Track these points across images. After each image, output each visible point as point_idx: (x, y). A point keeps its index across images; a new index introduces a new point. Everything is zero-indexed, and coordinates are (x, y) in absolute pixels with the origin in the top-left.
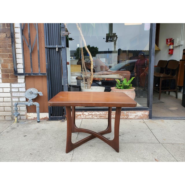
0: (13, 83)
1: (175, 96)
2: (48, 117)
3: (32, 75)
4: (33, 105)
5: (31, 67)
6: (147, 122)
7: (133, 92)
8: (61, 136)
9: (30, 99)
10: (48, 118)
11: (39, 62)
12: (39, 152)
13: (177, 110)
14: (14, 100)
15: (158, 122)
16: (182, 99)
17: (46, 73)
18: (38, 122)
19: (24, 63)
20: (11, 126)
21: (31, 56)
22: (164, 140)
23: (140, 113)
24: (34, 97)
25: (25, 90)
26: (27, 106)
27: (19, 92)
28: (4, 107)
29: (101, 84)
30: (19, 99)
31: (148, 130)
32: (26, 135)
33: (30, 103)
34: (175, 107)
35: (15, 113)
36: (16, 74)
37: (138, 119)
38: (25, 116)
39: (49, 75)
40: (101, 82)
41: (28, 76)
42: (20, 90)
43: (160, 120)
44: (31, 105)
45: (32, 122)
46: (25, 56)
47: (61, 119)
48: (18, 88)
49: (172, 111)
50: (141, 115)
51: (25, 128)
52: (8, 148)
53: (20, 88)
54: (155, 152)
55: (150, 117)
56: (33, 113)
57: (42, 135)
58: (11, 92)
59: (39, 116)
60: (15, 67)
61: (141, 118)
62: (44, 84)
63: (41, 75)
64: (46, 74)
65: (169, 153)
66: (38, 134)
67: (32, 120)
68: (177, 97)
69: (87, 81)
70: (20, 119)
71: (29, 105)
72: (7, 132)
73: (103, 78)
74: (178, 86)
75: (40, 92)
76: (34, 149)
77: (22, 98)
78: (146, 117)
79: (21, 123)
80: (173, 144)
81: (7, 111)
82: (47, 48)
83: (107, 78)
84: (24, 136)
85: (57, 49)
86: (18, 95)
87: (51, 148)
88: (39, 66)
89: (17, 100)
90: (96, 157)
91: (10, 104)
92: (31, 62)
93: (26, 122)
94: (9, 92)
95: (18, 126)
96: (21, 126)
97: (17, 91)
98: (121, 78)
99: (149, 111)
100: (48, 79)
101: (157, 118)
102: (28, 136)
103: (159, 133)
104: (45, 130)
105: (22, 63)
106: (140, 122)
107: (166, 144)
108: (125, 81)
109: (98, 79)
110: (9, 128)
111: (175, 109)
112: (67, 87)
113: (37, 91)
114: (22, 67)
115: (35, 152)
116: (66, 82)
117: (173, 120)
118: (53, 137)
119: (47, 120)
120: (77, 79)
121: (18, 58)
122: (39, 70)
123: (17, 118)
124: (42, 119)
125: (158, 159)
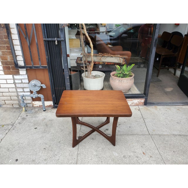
0: (15, 75)
2: (52, 104)
3: (33, 68)
4: (38, 97)
5: (32, 60)
6: (142, 109)
7: (132, 80)
8: (67, 128)
9: (34, 91)
10: (52, 106)
11: (39, 56)
12: (50, 147)
13: (172, 91)
14: (18, 90)
15: (151, 108)
16: (179, 77)
17: (47, 66)
18: (44, 111)
19: (24, 56)
20: (21, 115)
21: (30, 49)
22: (153, 132)
23: (136, 101)
24: (38, 89)
25: (28, 82)
26: (32, 98)
27: (22, 83)
28: (11, 96)
29: (101, 67)
30: (23, 89)
31: (142, 119)
33: (35, 96)
34: (171, 87)
35: (22, 104)
36: (17, 67)
37: (134, 106)
38: (31, 104)
39: (50, 68)
40: (101, 66)
41: (29, 69)
42: (24, 81)
43: (153, 107)
44: (36, 97)
46: (23, 48)
48: (21, 79)
49: (166, 93)
50: (137, 103)
51: (34, 119)
52: (24, 142)
53: (22, 80)
54: (144, 144)
55: (146, 103)
56: (38, 102)
57: (50, 127)
58: (15, 83)
59: (44, 103)
60: (15, 61)
61: (137, 105)
62: (46, 76)
63: (42, 68)
65: (155, 146)
66: (47, 125)
67: (39, 108)
68: (175, 74)
69: (88, 68)
70: (27, 106)
71: (34, 97)
72: (19, 123)
73: (103, 62)
74: (178, 63)
75: (43, 85)
76: (46, 144)
77: (26, 89)
78: (142, 104)
80: (160, 135)
81: (14, 100)
82: (46, 41)
83: (107, 62)
84: (35, 128)
85: (56, 42)
86: (22, 85)
87: (59, 142)
88: (39, 59)
89: (22, 90)
90: (96, 151)
91: (15, 94)
92: (30, 55)
93: (33, 111)
94: (13, 83)
95: (27, 116)
96: (30, 116)
97: (21, 82)
98: (121, 62)
99: (144, 99)
100: (49, 71)
101: (152, 104)
102: (38, 128)
103: (150, 123)
104: (52, 120)
105: (22, 55)
106: (136, 109)
107: (154, 136)
108: (124, 67)
109: (98, 63)
110: (19, 118)
111: (170, 91)
112: (69, 80)
113: (40, 83)
114: (22, 59)
115: (47, 146)
116: (68, 75)
117: (166, 106)
118: (60, 129)
119: (52, 108)
120: (77, 63)
121: (16, 50)
122: (40, 64)
123: (24, 108)
124: (47, 106)
125: (146, 152)
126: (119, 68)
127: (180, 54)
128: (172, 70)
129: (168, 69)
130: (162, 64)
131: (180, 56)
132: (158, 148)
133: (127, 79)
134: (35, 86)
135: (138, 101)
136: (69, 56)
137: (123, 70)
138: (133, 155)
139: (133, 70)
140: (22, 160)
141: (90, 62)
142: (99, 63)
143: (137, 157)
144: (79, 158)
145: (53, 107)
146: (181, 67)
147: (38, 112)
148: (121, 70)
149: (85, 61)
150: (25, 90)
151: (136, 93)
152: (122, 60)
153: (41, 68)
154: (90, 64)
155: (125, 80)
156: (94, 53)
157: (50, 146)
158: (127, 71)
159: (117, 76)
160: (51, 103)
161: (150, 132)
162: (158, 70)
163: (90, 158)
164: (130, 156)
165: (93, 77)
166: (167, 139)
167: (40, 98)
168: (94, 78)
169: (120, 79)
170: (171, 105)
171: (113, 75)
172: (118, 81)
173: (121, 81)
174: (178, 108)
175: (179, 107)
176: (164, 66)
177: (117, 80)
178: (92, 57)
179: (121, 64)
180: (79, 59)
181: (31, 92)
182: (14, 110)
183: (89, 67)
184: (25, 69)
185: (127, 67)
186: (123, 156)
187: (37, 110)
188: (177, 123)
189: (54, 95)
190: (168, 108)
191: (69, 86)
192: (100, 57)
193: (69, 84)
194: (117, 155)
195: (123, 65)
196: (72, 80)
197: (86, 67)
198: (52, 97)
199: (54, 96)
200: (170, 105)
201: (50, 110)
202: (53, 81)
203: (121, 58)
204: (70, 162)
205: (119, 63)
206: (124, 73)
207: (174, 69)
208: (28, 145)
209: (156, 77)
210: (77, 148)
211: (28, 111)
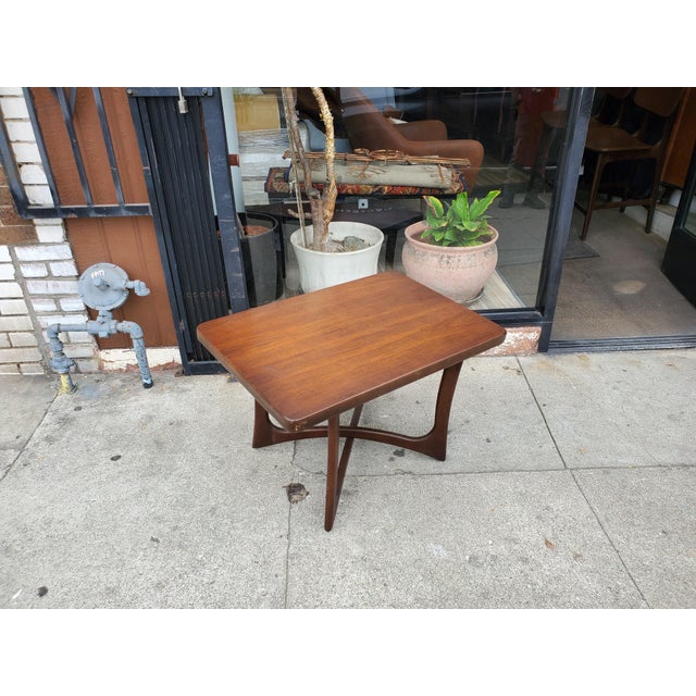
0: (18, 245)
2: (179, 360)
3: (93, 215)
4: (118, 332)
5: (83, 184)
6: (530, 366)
7: (491, 253)
8: (240, 451)
9: (102, 310)
10: (179, 365)
11: (113, 163)
12: (177, 532)
13: (641, 294)
14: (38, 307)
15: (568, 365)
16: (667, 238)
17: (147, 207)
18: (147, 386)
19: (49, 164)
20: (54, 407)
21: (72, 134)
22: (578, 455)
24: (118, 300)
25: (74, 272)
26: (96, 336)
27: (50, 276)
28: (8, 332)
29: (366, 206)
30: (57, 302)
31: (533, 407)
32: (119, 453)
34: (635, 279)
35: (56, 361)
36: (24, 211)
38: (92, 361)
39: (163, 211)
40: (365, 201)
41: (74, 218)
42: (56, 270)
43: (575, 357)
44: (109, 335)
45: (123, 386)
46: (43, 130)
48: (47, 263)
49: (620, 303)
50: (513, 343)
51: (107, 419)
52: (70, 516)
53: (52, 265)
54: (548, 508)
55: (544, 346)
56: (121, 350)
57: (172, 451)
58: (20, 279)
59: (143, 357)
60: (15, 185)
61: (511, 352)
62: (147, 245)
63: (131, 214)
64: (150, 209)
65: (589, 512)
66: (159, 444)
67: (124, 377)
68: (648, 228)
69: (313, 208)
70: (77, 371)
71: (103, 334)
72: (49, 440)
73: (376, 185)
74: (664, 184)
75: (136, 283)
76: (159, 520)
77: (69, 301)
78: (529, 347)
79: (87, 393)
80: (606, 470)
81: (22, 348)
82: (137, 98)
83: (389, 186)
84: (112, 459)
85: (182, 102)
86: (51, 288)
87: (213, 510)
88: (115, 177)
89: (52, 307)
90: (362, 542)
91: (27, 322)
92: (76, 160)
93: (103, 387)
94: (13, 278)
95: (79, 408)
96: (90, 410)
97: (44, 273)
98: (447, 183)
99: (540, 329)
100: (160, 229)
101: (568, 346)
102: (127, 456)
103: (566, 423)
104: (179, 424)
105: (40, 160)
106: (507, 368)
107: (584, 473)
108: (460, 204)
109: (353, 190)
110: (47, 419)
111: (633, 292)
112: (239, 259)
113: (126, 277)
114: (42, 178)
115: (166, 529)
116: (234, 240)
117: (621, 355)
118: (213, 457)
119: (177, 375)
120: (272, 194)
121: (18, 141)
122: (119, 196)
123: (67, 377)
124: (158, 368)
125: (555, 538)
126: (437, 209)
127: (672, 145)
128: (637, 213)
129: (622, 210)
130: (600, 191)
131: (669, 154)
132: (602, 519)
133: (472, 251)
134: (105, 287)
135: (517, 335)
136: (237, 164)
137: (454, 215)
138: (506, 552)
139: (492, 216)
140: (65, 589)
141: (321, 187)
142: (359, 189)
143: (525, 561)
144: (294, 571)
145: (180, 369)
146: (676, 200)
147: (120, 394)
148: (445, 215)
149: (301, 184)
150: (66, 305)
151: (508, 307)
152: (448, 173)
153: (124, 213)
154: (321, 194)
155: (464, 257)
157: (175, 528)
158: (471, 220)
159: (431, 240)
160: (172, 355)
161: (566, 459)
162: (585, 213)
163: (339, 573)
164: (494, 558)
165: (335, 246)
166: (633, 482)
167: (128, 334)
168: (340, 251)
169: (445, 251)
170: (643, 347)
171: (416, 236)
172: (436, 260)
173: (449, 257)
174: (669, 358)
175: (672, 353)
176: (605, 196)
177: (433, 255)
178: (331, 165)
179: (446, 192)
180: (278, 175)
181: (91, 314)
182: (27, 386)
183: (320, 207)
184: (59, 221)
185: (470, 202)
186: (467, 557)
187: (120, 383)
188: (669, 417)
189: (182, 324)
190: (633, 362)
191: (242, 284)
192: (361, 166)
193: (241, 275)
194: (444, 554)
195: (454, 196)
196: (253, 260)
197: (307, 208)
198: (175, 331)
200: (636, 347)
201: (171, 384)
202: (175, 267)
203: (443, 169)
204: (260, 590)
205: (440, 189)
206: (458, 227)
207: (645, 206)
208: (87, 528)
209: (578, 242)
210: (284, 532)
211: (84, 388)
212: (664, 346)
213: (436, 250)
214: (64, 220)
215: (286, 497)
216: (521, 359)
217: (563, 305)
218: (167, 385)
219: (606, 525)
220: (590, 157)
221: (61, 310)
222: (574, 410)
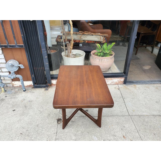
1: (151, 50)
3: (9, 47)
4: (16, 77)
5: (6, 39)
6: (121, 88)
7: (112, 59)
8: (46, 109)
9: (12, 72)
11: (13, 34)
12: (28, 132)
13: (150, 69)
15: (130, 87)
17: (23, 46)
18: (24, 91)
21: (3, 26)
22: (133, 112)
23: (116, 80)
24: (16, 69)
25: (5, 62)
29: (81, 46)
30: (1, 69)
31: (122, 99)
32: (15, 109)
33: (13, 76)
34: (148, 65)
38: (11, 84)
39: (27, 47)
40: (81, 44)
41: (4, 48)
42: (1, 61)
43: (133, 85)
44: (14, 78)
45: (18, 91)
47: (44, 87)
49: (145, 71)
50: (117, 82)
51: (13, 100)
54: (124, 127)
55: (125, 82)
56: (18, 81)
57: (29, 109)
59: (23, 83)
61: (117, 84)
62: (23, 55)
64: (24, 46)
65: (135, 128)
66: (25, 107)
67: (19, 88)
68: (152, 52)
69: (67, 46)
70: (7, 86)
71: (12, 78)
73: (84, 41)
74: (156, 41)
75: (21, 65)
76: (23, 128)
77: (4, 69)
78: (121, 83)
79: (9, 92)
80: (140, 116)
83: (87, 41)
84: (13, 111)
87: (38, 125)
88: (14, 37)
90: (75, 135)
93: (13, 91)
95: (6, 97)
96: (9, 97)
98: (102, 40)
99: (124, 78)
100: (27, 51)
101: (131, 82)
102: (17, 110)
103: (130, 103)
104: (31, 101)
107: (134, 117)
108: (105, 46)
109: (78, 41)
111: (148, 68)
112: (47, 59)
113: (18, 63)
115: (25, 130)
116: (46, 54)
117: (144, 85)
118: (39, 110)
119: (32, 88)
120: (57, 42)
122: (15, 42)
123: (3, 88)
124: (27, 86)
125: (126, 135)
126: (99, 47)
127: (158, 32)
128: (149, 48)
129: (146, 48)
130: (141, 42)
131: (158, 34)
132: (138, 130)
133: (107, 58)
134: (13, 66)
135: (118, 80)
137: (103, 49)
138: (113, 139)
139: (113, 49)
141: (69, 41)
142: (80, 41)
145: (33, 86)
146: (159, 46)
147: (17, 93)
148: (101, 48)
149: (65, 40)
150: (3, 70)
151: (116, 72)
152: (102, 38)
153: (17, 47)
154: (69, 43)
155: (105, 60)
156: (73, 31)
157: (27, 130)
158: (108, 50)
159: (97, 55)
160: (31, 83)
161: (129, 113)
162: (137, 48)
166: (146, 120)
167: (19, 78)
168: (74, 57)
169: (101, 58)
170: (150, 83)
171: (94, 54)
172: (98, 60)
173: (102, 60)
174: (156, 86)
175: (157, 85)
176: (142, 44)
178: (72, 35)
179: (102, 43)
180: (60, 37)
181: (10, 72)
183: (69, 46)
185: (108, 45)
188: (156, 102)
190: (147, 87)
191: (48, 66)
192: (81, 35)
193: (48, 63)
194: (96, 139)
195: (103, 44)
196: (52, 59)
198: (31, 77)
199: (33, 76)
200: (148, 83)
201: (30, 90)
202: (31, 61)
203: (101, 36)
205: (100, 42)
206: (104, 52)
207: (152, 47)
208: (4, 130)
209: (134, 55)
210: (55, 132)
211: (8, 91)
212: (155, 83)
213: (98, 58)
214: (2, 48)
215: (57, 122)
216: (119, 86)
217: (130, 72)
218: (29, 91)
219: (139, 132)
220: (138, 34)
221: (2, 71)
222: (132, 100)
